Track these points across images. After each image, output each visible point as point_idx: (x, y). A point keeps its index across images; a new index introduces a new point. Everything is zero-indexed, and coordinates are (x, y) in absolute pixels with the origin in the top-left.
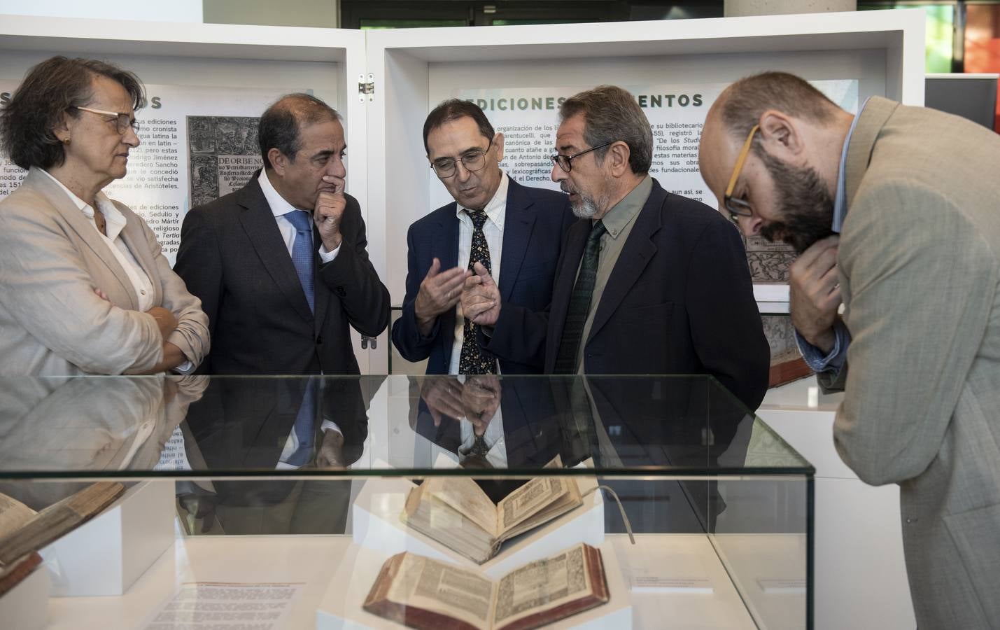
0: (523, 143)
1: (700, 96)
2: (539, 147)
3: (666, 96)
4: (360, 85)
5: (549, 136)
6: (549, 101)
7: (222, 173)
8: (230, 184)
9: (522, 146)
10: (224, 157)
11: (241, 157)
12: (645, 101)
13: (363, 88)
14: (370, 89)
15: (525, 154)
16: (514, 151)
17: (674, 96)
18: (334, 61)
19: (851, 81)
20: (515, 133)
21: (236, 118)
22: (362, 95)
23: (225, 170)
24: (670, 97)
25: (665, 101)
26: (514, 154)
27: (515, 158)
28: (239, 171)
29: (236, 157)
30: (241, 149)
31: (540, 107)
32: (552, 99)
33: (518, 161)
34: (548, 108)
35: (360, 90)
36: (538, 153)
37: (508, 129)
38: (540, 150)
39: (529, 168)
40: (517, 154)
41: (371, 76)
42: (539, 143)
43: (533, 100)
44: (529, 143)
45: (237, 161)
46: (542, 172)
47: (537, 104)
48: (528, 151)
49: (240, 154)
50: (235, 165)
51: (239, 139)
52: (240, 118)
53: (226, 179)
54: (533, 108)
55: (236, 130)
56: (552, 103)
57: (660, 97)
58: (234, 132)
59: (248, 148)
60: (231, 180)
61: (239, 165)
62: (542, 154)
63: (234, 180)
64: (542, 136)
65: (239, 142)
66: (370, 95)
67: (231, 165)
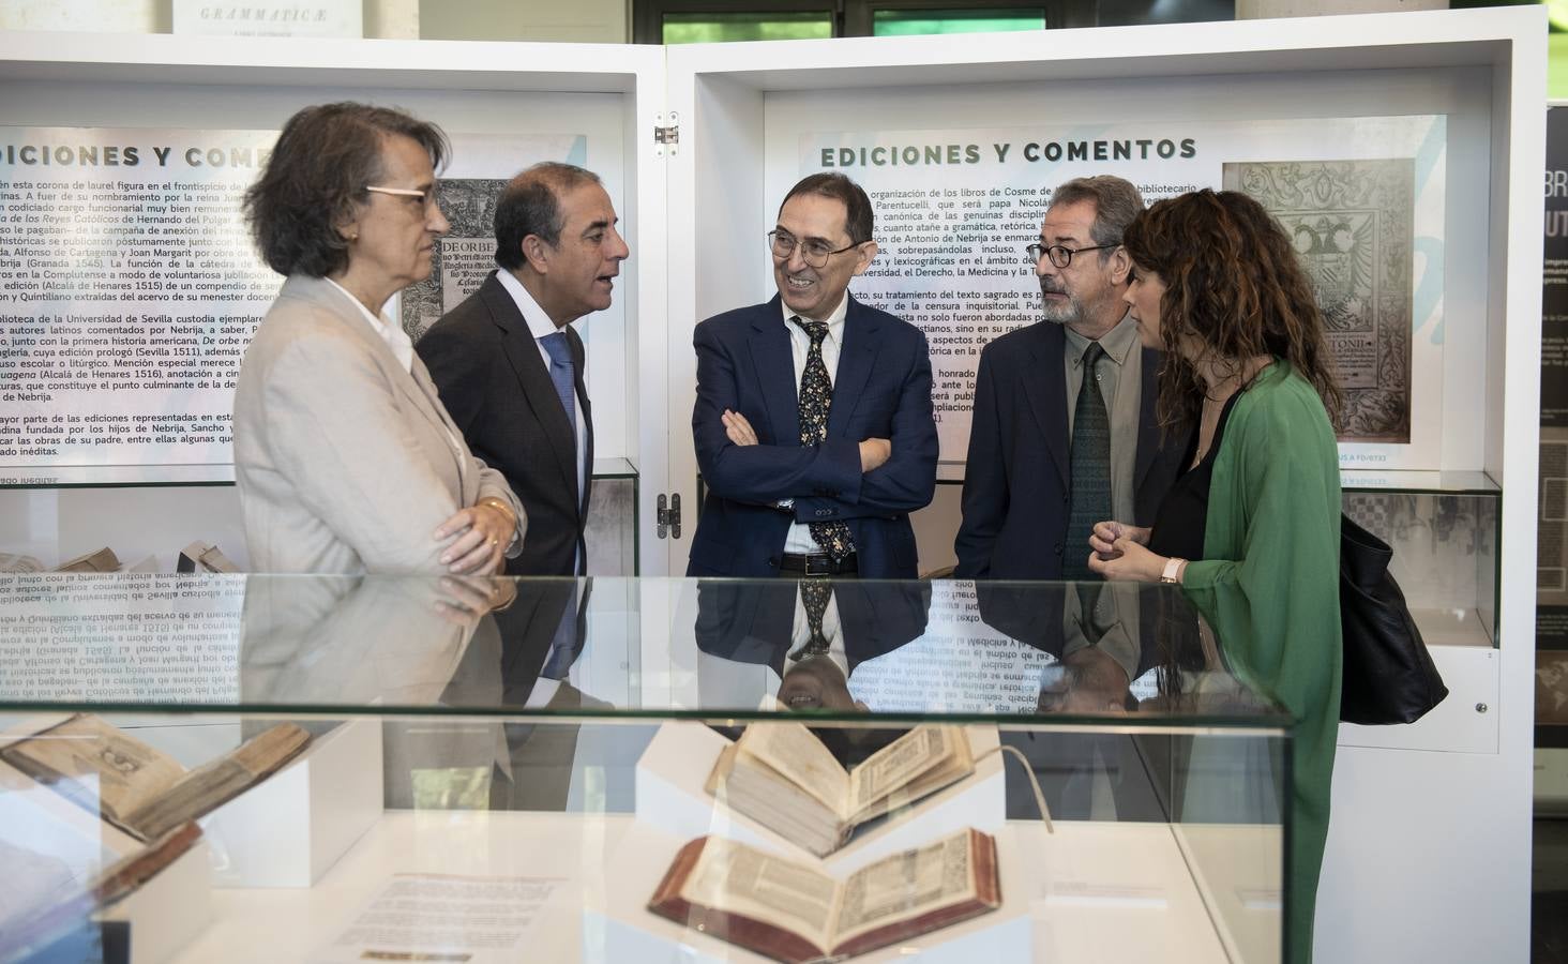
0: (912, 217)
1: (1192, 142)
2: (936, 222)
3: (1138, 143)
4: (657, 130)
5: (951, 205)
6: (952, 150)
7: (447, 266)
8: (460, 283)
9: (908, 222)
10: (451, 241)
11: (476, 241)
12: (1104, 150)
13: (662, 135)
14: (672, 137)
15: (914, 234)
16: (897, 229)
17: (1150, 142)
18: (620, 91)
19: (1434, 116)
20: (899, 200)
21: (470, 181)
22: (660, 146)
23: (453, 261)
24: (1144, 144)
25: (1136, 150)
26: (897, 234)
27: (898, 240)
28: (474, 262)
29: (468, 241)
30: (477, 228)
31: (938, 161)
32: (958, 147)
33: (904, 245)
34: (950, 161)
35: (657, 138)
36: (935, 233)
37: (888, 195)
38: (937, 228)
39: (920, 257)
40: (902, 235)
41: (674, 117)
42: (936, 217)
43: (928, 149)
44: (920, 217)
45: (470, 247)
46: (940, 262)
47: (933, 155)
48: (919, 229)
49: (475, 236)
50: (468, 253)
51: (474, 213)
52: (476, 181)
53: (453, 275)
54: (927, 162)
55: (470, 199)
56: (957, 154)
57: (1128, 143)
58: (466, 202)
59: (487, 227)
60: (461, 277)
61: (474, 253)
62: (941, 234)
63: (465, 276)
64: (941, 206)
65: (474, 218)
66: (673, 146)
67: (461, 253)
